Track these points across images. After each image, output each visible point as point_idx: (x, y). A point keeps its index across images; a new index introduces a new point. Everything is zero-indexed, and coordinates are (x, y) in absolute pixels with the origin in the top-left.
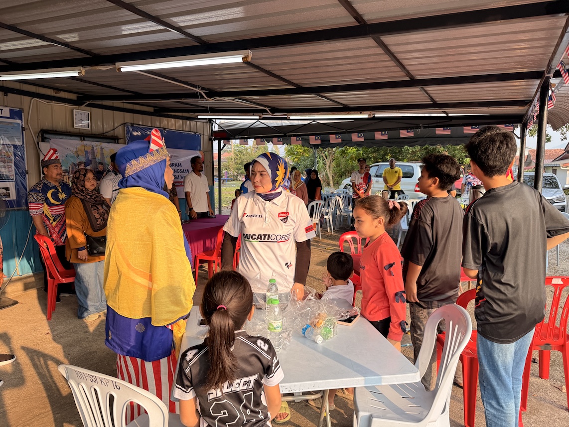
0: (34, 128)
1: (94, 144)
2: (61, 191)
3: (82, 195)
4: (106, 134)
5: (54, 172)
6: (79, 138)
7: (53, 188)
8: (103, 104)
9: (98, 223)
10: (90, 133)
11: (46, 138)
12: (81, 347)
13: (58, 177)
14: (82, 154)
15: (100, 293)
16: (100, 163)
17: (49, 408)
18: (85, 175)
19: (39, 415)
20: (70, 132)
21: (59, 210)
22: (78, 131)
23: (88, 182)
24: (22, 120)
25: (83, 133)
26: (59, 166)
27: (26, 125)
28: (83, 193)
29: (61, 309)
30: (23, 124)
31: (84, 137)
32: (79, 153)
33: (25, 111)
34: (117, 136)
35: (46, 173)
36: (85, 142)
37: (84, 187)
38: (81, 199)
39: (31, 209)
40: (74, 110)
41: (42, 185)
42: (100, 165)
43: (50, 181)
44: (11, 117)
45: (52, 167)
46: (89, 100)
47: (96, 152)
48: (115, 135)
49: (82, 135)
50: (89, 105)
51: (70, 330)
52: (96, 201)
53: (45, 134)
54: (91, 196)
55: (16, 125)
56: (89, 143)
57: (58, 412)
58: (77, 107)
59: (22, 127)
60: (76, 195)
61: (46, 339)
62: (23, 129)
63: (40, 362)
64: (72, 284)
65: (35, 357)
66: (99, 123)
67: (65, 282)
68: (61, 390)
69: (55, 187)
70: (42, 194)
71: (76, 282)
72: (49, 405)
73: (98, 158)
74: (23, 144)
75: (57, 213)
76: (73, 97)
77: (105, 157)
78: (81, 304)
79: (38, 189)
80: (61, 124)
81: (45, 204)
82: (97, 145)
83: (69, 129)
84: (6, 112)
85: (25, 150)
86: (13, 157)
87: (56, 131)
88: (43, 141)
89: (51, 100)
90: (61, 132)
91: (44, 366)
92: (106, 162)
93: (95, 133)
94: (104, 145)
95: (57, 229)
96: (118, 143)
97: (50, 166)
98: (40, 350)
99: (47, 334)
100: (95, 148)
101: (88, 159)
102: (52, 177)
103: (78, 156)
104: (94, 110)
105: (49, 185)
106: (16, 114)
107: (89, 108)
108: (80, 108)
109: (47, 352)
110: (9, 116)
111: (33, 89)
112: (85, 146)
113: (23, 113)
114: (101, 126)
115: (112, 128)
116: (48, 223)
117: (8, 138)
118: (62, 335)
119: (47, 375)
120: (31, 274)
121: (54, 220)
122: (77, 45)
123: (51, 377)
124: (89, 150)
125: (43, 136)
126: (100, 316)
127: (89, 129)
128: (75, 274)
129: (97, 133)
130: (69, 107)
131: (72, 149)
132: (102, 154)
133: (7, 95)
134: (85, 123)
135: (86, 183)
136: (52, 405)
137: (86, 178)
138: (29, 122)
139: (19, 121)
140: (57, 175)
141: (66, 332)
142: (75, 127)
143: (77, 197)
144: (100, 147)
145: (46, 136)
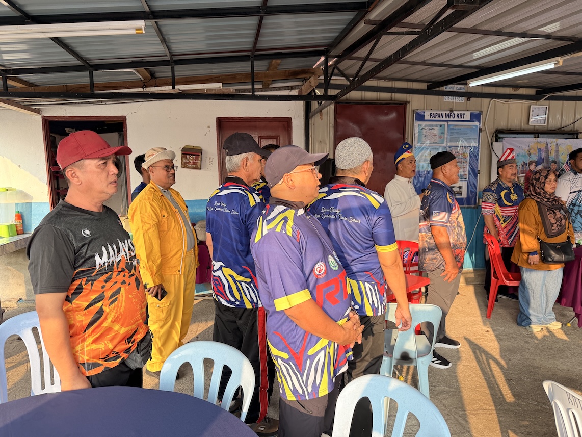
0: (490, 128)
1: (549, 140)
2: (513, 192)
3: (538, 198)
4: (564, 128)
5: (509, 172)
6: (532, 136)
7: (506, 189)
8: (565, 95)
9: (553, 228)
10: (546, 129)
11: (500, 138)
12: (522, 356)
13: (513, 177)
14: (534, 152)
15: (545, 305)
16: (554, 162)
17: (493, 408)
18: (546, 177)
19: (484, 410)
20: (524, 130)
21: (510, 211)
22: (532, 128)
23: (549, 184)
24: (480, 123)
25: (537, 130)
26: (515, 165)
27: (483, 126)
28: (541, 196)
29: (498, 310)
30: (481, 126)
31: (539, 133)
32: (531, 151)
33: (483, 112)
34: (577, 130)
35: (500, 173)
36: (539, 140)
37: (544, 190)
38: (536, 201)
39: (484, 208)
40: (532, 106)
41: (496, 185)
42: (553, 164)
43: (504, 182)
44: (471, 120)
45: (507, 167)
46: (550, 93)
47: (550, 149)
48: (575, 129)
49: (536, 133)
50: (549, 99)
51: (509, 334)
52: (553, 205)
53: (499, 134)
54: (549, 199)
55: (474, 128)
56: (543, 140)
57: (503, 415)
58: (535, 102)
59: (480, 129)
60: (532, 197)
61: (486, 336)
62: (480, 130)
63: (482, 357)
64: (516, 289)
65: (477, 351)
66: (558, 117)
67: (508, 285)
68: (504, 394)
69: (508, 188)
70: (495, 195)
71: (521, 287)
72: (492, 404)
73: (552, 156)
74: (479, 144)
75: (509, 214)
76: (532, 92)
77: (560, 155)
78: (522, 311)
79: (493, 189)
80: (516, 122)
81: (497, 204)
82: (552, 142)
83: (524, 126)
84: (467, 116)
85: (480, 150)
86: (468, 158)
87: (510, 130)
88: (497, 141)
89: (510, 99)
90: (515, 130)
91: (486, 364)
92: (561, 161)
93: (551, 129)
94: (561, 141)
95: (505, 231)
96: (577, 138)
97: (506, 166)
98: (481, 346)
99: (487, 331)
100: (549, 145)
101: (541, 158)
102: (506, 178)
103: (530, 154)
104: (553, 103)
105: (502, 185)
106: (476, 117)
107: (548, 102)
108: (537, 103)
109: (488, 349)
110: (469, 120)
111: (493, 90)
112: (538, 143)
113: (481, 116)
114: (560, 119)
115: (572, 121)
116: (498, 223)
117: (466, 140)
118: (502, 337)
119: (490, 373)
120: (471, 269)
121: (504, 221)
122: (560, 34)
123: (494, 377)
124: (543, 147)
125: (497, 136)
126: (542, 329)
127: (546, 124)
128: (519, 278)
129: (554, 129)
130: (526, 103)
131: (524, 147)
132: (557, 151)
133: (470, 100)
134: (542, 117)
135: (546, 185)
136: (496, 406)
137: (547, 180)
138: (486, 123)
139: (477, 123)
140: (512, 175)
141: (506, 335)
142: (530, 124)
143: (533, 199)
144: (555, 144)
145: (500, 135)
